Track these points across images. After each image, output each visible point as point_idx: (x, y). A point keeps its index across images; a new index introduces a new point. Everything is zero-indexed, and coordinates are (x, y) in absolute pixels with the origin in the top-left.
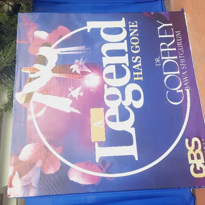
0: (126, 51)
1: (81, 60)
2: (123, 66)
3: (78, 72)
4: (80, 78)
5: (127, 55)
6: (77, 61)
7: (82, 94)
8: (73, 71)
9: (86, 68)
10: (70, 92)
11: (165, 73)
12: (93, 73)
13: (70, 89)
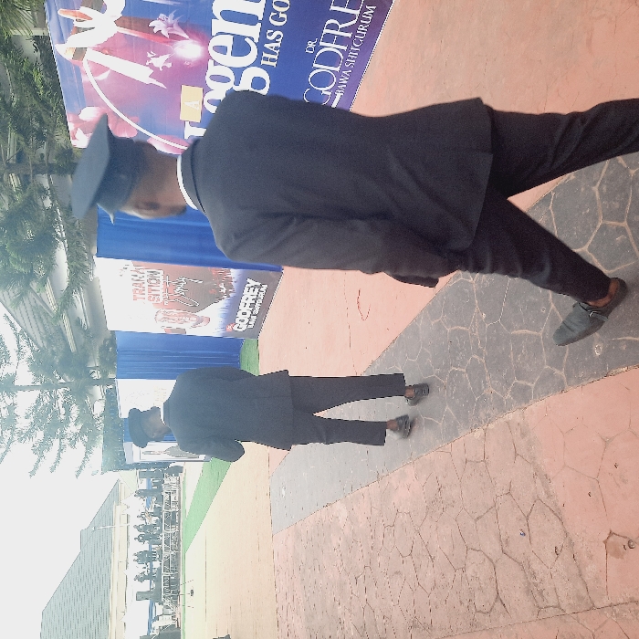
0: (260, 18)
1: (172, 15)
2: (247, 40)
3: (164, 33)
4: (167, 42)
5: (259, 25)
6: (162, 16)
7: (169, 65)
8: (155, 30)
9: (180, 29)
10: (149, 59)
11: (315, 65)
12: (191, 41)
13: (149, 55)
